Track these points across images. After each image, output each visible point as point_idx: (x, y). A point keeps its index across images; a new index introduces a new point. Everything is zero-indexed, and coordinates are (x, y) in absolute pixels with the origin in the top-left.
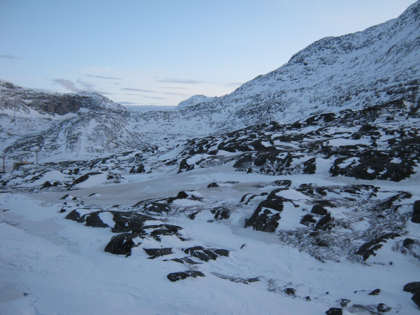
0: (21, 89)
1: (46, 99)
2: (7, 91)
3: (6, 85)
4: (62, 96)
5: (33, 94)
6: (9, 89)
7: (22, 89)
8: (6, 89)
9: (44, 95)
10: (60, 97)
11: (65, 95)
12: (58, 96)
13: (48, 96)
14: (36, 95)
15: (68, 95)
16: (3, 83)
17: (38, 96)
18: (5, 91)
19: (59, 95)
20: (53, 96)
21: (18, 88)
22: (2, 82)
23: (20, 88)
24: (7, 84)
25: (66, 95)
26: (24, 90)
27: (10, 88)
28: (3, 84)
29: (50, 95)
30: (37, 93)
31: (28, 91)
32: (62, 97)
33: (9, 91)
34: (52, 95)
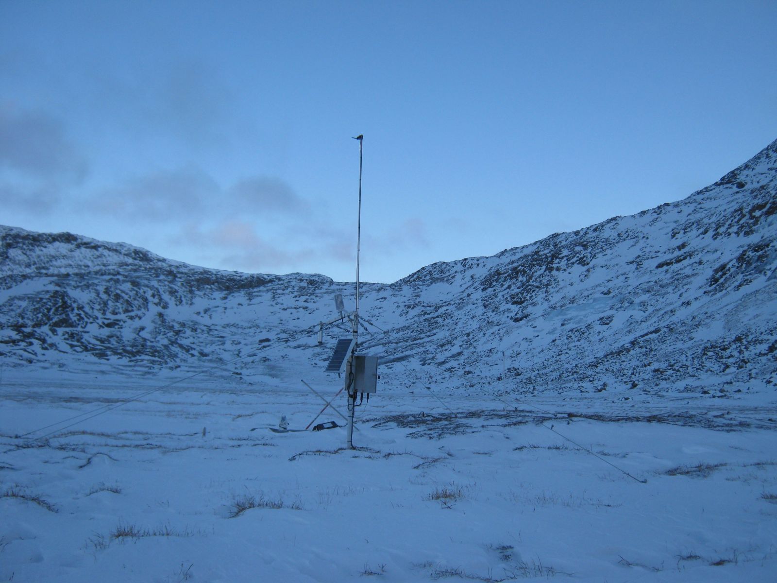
0: (164, 264)
1: (213, 283)
2: (131, 264)
3: (133, 254)
4: (246, 279)
5: (186, 273)
6: (136, 262)
7: (167, 264)
8: (130, 261)
9: (208, 276)
10: (242, 281)
11: (253, 277)
12: (238, 278)
13: (217, 278)
14: (192, 274)
15: (258, 278)
16: (129, 250)
17: (197, 277)
18: (127, 265)
19: (241, 276)
20: (228, 277)
21: (159, 260)
22: (125, 249)
23: (164, 260)
24: (136, 252)
25: (255, 276)
26: (170, 266)
27: (142, 260)
28: (126, 253)
29: (222, 275)
30: (196, 271)
31: (177, 267)
32: (245, 281)
33: (135, 265)
34: (226, 277)
